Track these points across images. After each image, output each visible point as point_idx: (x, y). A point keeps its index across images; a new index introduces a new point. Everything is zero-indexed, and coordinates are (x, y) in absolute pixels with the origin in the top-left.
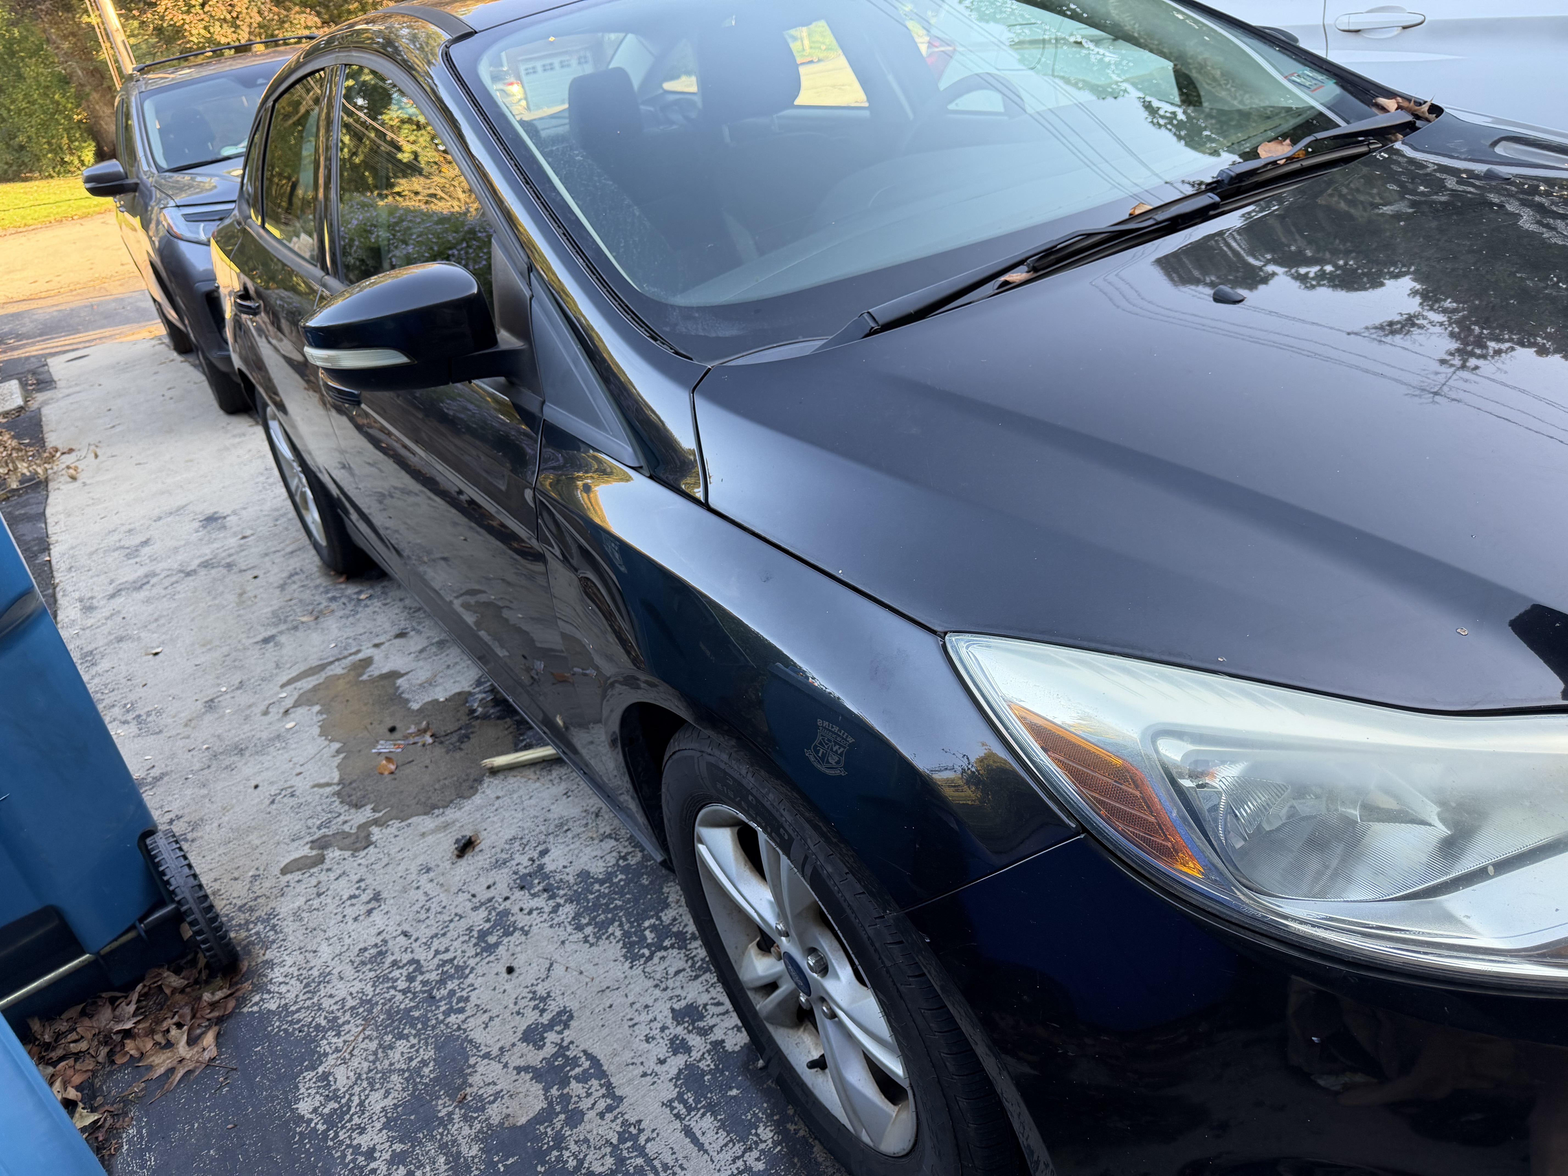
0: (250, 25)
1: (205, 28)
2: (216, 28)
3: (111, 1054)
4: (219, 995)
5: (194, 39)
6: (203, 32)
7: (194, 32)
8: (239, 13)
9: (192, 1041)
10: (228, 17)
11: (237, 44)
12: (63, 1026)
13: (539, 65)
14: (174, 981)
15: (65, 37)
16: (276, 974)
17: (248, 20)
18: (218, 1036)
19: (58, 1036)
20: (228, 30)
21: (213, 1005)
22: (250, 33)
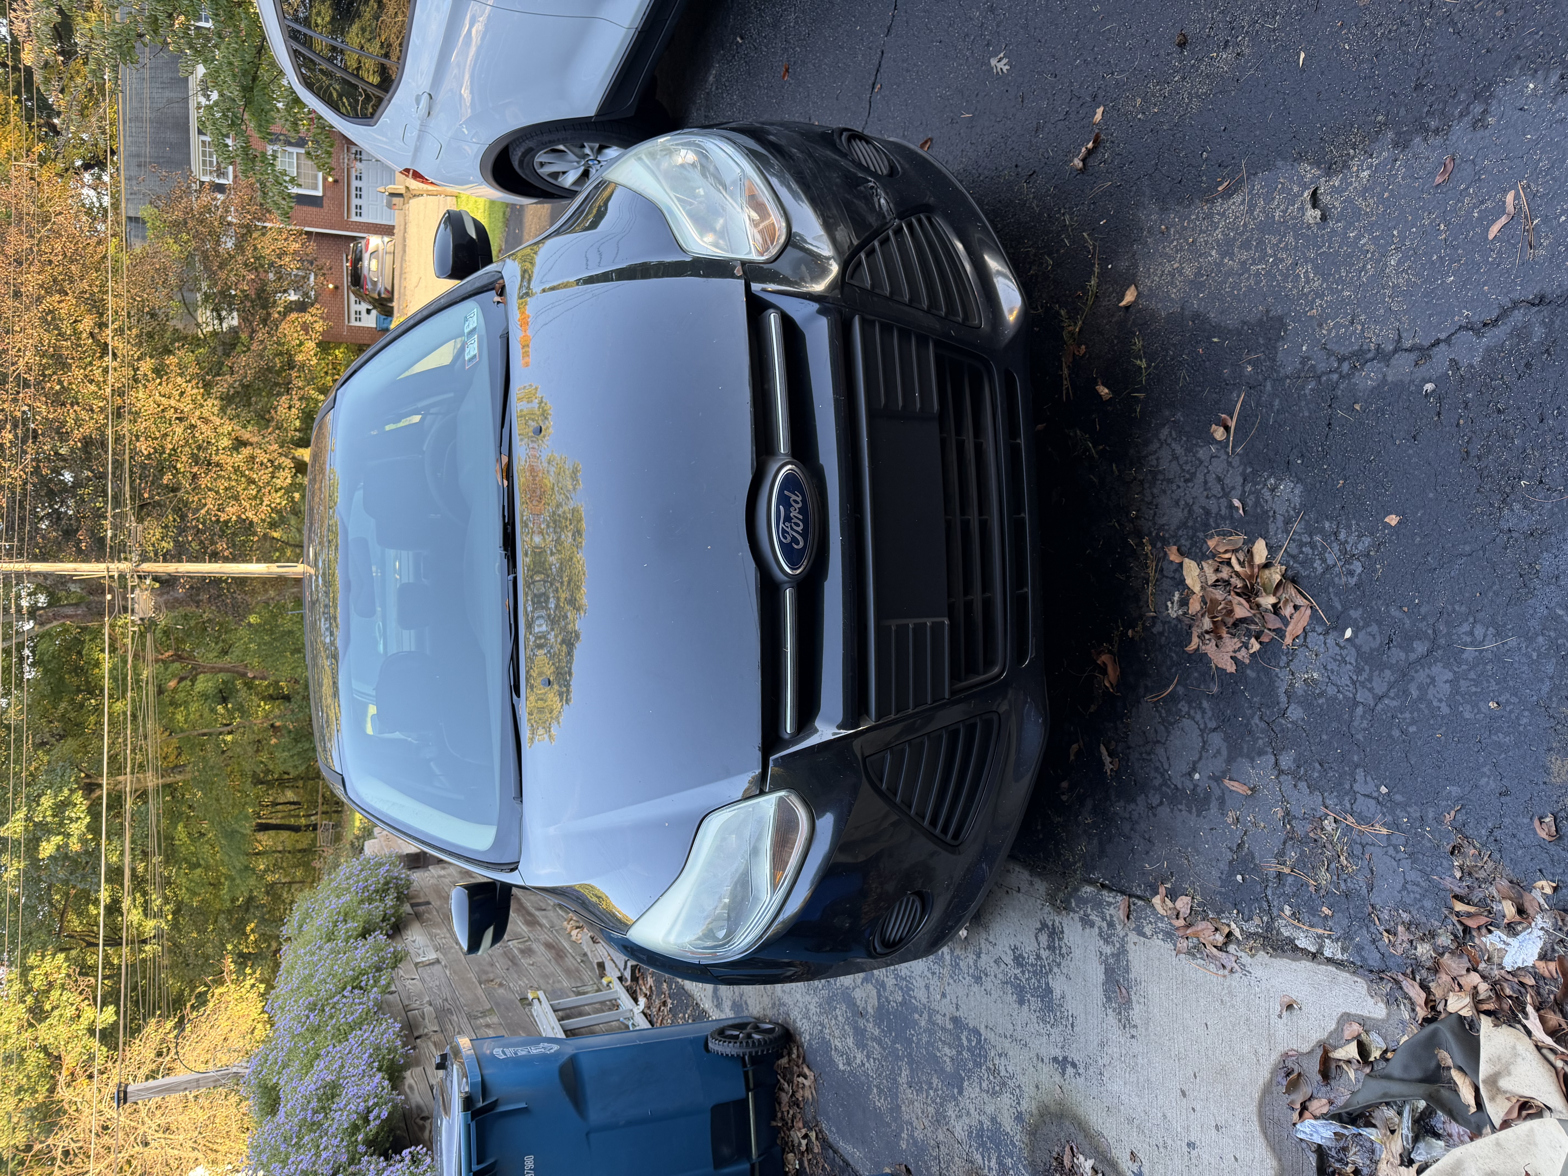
0: (281, 454)
1: (276, 491)
2: (278, 482)
3: (798, 1106)
4: (795, 1051)
5: (284, 503)
6: (279, 494)
7: (278, 501)
8: (269, 460)
9: (806, 1077)
10: (271, 470)
11: (294, 470)
12: (779, 1115)
13: (355, 201)
14: (784, 1061)
15: (266, 591)
16: (799, 1024)
17: (275, 455)
18: (808, 1067)
19: (783, 1119)
20: (281, 474)
21: (798, 1057)
22: (286, 456)
